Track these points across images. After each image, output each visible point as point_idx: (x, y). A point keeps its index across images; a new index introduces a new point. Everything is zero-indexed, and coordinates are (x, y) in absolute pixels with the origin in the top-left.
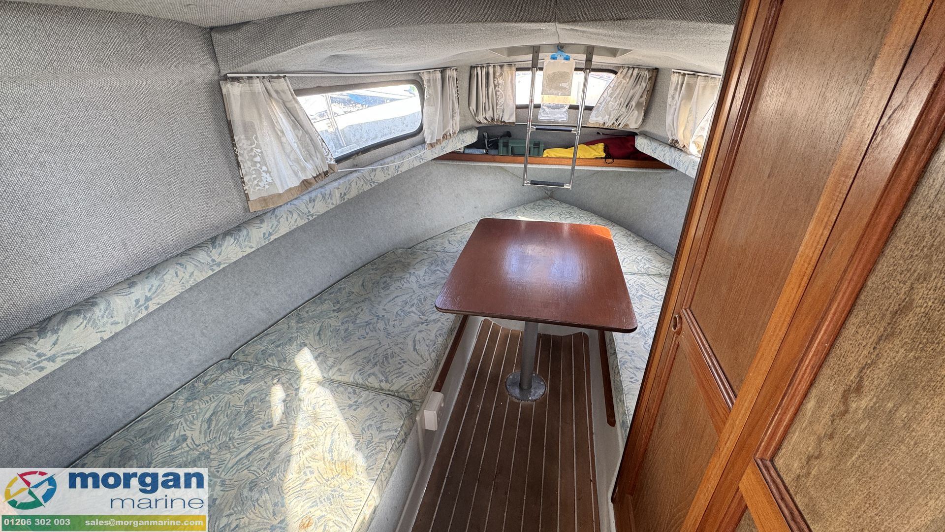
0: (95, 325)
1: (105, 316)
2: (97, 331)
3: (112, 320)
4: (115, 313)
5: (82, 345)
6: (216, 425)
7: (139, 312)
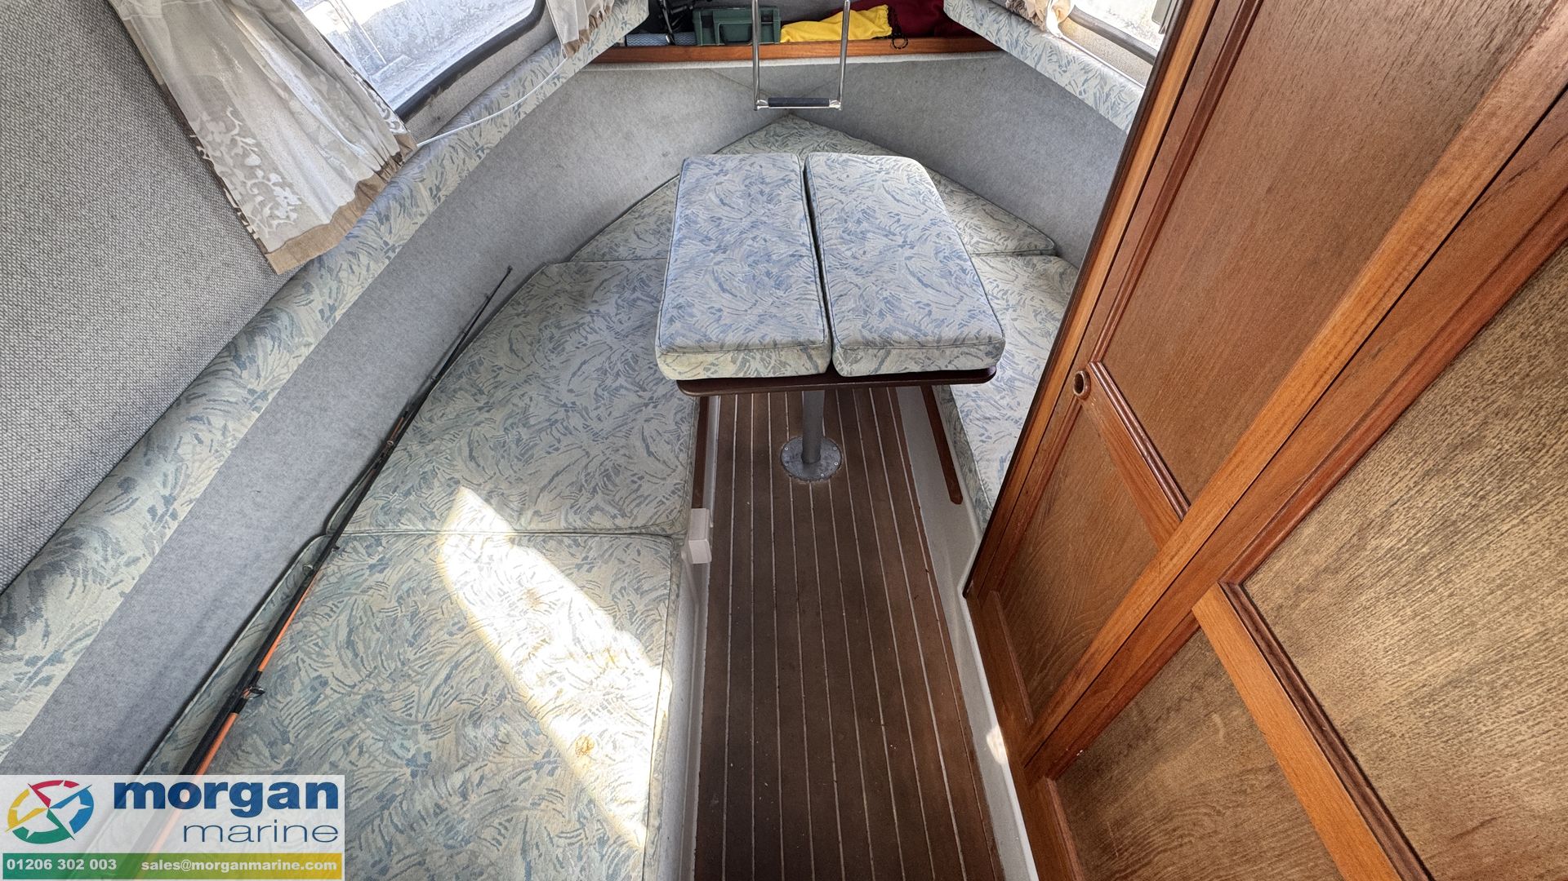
0: (100, 579)
1: (109, 557)
2: (109, 586)
3: (125, 558)
4: (123, 544)
5: (95, 617)
6: (367, 647)
7: (164, 527)
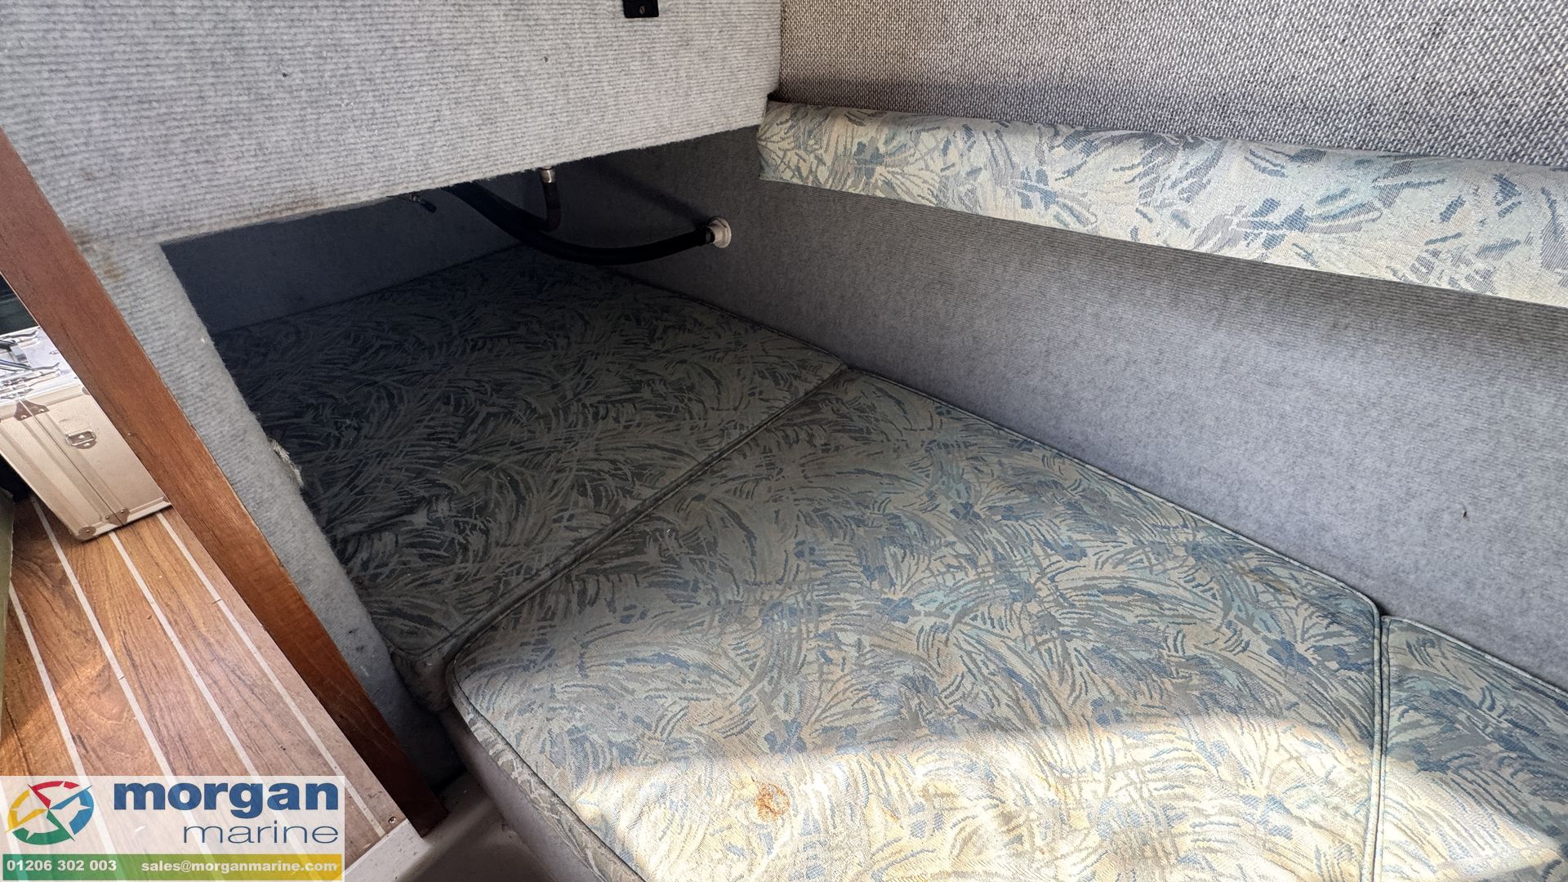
0: (1146, 193)
1: (1179, 188)
2: (1141, 208)
3: (1181, 207)
4: (1203, 195)
5: (1100, 214)
7: (1246, 236)
